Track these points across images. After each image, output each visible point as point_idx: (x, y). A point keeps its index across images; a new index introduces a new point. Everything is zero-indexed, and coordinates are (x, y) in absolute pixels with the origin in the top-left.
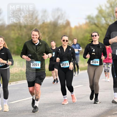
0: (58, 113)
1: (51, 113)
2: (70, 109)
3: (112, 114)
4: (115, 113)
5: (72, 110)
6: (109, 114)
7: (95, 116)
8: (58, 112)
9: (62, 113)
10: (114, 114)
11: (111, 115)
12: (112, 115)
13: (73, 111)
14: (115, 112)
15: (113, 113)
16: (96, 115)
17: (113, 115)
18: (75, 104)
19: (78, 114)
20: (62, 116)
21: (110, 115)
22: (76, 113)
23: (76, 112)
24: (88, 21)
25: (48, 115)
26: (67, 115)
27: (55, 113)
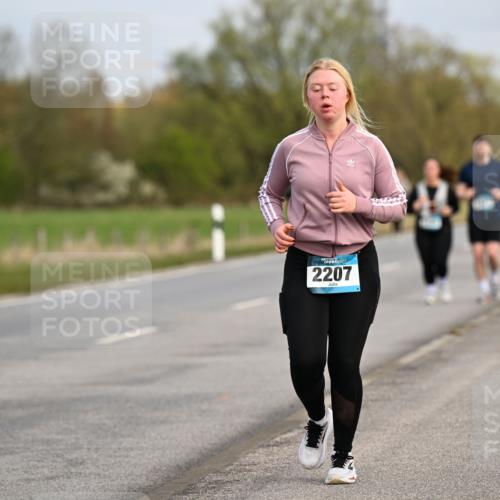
0: (60, 437)
1: (30, 438)
2: (104, 424)
3: (271, 443)
4: (284, 436)
5: (115, 427)
6: (260, 444)
7: (206, 449)
8: (58, 433)
9: (73, 441)
10: (282, 443)
11: (269, 446)
12: (274, 445)
13: (117, 430)
14: (285, 433)
15: (278, 439)
16: (209, 447)
17: (277, 444)
18: (128, 405)
19: (138, 443)
20: (75, 449)
21: (262, 446)
22: (131, 439)
23: (129, 436)
24: (175, 74)
25: (18, 448)
26: (95, 446)
27: (46, 437)
